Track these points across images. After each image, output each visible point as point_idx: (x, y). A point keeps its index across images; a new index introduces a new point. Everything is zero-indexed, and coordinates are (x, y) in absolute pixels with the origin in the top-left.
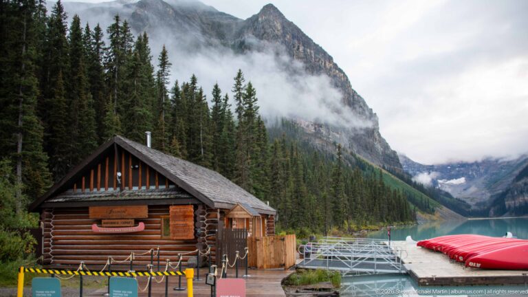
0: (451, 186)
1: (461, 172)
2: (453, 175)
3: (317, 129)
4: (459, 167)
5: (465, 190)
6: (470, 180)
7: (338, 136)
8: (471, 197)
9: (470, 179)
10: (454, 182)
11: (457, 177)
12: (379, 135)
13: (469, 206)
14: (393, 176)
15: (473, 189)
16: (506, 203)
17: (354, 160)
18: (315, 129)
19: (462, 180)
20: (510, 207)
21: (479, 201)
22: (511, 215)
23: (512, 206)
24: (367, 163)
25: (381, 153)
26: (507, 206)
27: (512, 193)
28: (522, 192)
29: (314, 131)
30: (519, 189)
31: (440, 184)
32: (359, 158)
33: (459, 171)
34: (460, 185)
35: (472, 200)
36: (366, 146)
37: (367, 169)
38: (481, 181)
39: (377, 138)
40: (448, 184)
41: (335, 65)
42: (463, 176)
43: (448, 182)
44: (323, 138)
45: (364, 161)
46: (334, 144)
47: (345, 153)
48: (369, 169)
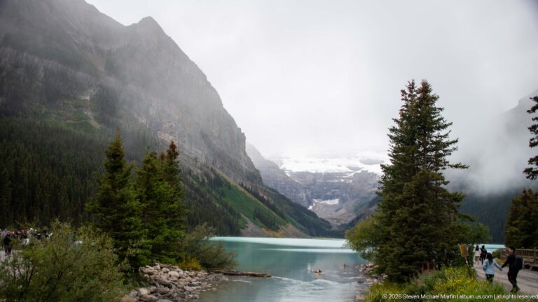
0: (326, 206)
1: (336, 194)
2: (328, 196)
4: (334, 189)
5: (337, 211)
6: (344, 202)
7: (200, 152)
8: (339, 218)
9: (343, 200)
10: (329, 202)
11: (331, 198)
12: (245, 153)
13: (330, 227)
14: (248, 194)
15: (342, 211)
17: (212, 176)
19: (336, 201)
21: (343, 222)
24: (226, 180)
25: (244, 171)
31: (316, 203)
32: (219, 174)
33: (333, 193)
34: (334, 206)
35: (338, 220)
36: (230, 163)
37: (224, 185)
38: (351, 203)
39: (243, 156)
40: (322, 204)
41: (208, 84)
42: (337, 198)
43: (323, 202)
44: (185, 152)
45: (223, 177)
46: (196, 159)
47: (205, 169)
48: (226, 185)
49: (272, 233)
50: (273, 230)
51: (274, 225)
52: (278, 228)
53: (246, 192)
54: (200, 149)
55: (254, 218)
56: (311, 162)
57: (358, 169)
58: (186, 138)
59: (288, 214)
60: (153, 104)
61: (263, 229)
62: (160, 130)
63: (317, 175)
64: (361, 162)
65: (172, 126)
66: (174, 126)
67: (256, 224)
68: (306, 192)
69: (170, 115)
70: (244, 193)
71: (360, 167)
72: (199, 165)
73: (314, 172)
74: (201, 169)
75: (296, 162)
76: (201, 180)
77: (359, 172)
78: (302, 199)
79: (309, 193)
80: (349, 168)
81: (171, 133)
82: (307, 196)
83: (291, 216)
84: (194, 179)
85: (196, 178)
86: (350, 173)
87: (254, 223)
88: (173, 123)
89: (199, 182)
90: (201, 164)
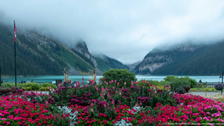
17: (55, 45)
20: (141, 71)
23: (142, 70)
26: (140, 70)
27: (142, 64)
28: (146, 64)
30: (145, 62)
45: (61, 46)
46: (45, 37)
47: (50, 42)
48: (62, 50)
49: (84, 73)
50: (85, 72)
51: (86, 69)
52: (88, 71)
53: (74, 53)
55: (75, 66)
59: (106, 63)
61: (80, 72)
67: (76, 69)
70: (72, 53)
72: (46, 39)
74: (47, 42)
76: (46, 47)
83: (107, 65)
84: (41, 47)
85: (43, 46)
87: (75, 69)
89: (44, 48)
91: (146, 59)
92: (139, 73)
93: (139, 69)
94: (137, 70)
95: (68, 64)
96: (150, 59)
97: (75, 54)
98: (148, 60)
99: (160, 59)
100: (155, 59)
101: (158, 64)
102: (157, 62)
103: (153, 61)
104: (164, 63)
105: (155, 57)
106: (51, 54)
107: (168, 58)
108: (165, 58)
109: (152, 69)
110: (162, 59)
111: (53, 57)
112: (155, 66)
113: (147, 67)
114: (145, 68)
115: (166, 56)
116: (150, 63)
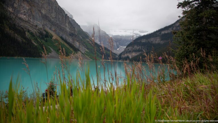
3: (29, 19)
4: (128, 42)
7: (39, 23)
16: (122, 56)
17: (44, 33)
18: (28, 19)
22: (122, 60)
23: (123, 57)
25: (69, 32)
27: (124, 52)
28: (127, 53)
29: (27, 20)
30: (126, 51)
31: (120, 47)
36: (61, 29)
40: (123, 48)
44: (31, 23)
45: (51, 34)
46: (36, 26)
47: (41, 30)
48: (50, 37)
51: (67, 53)
52: (68, 55)
54: (39, 22)
56: (120, 32)
57: (138, 34)
58: (31, 17)
60: (16, 2)
61: (60, 56)
62: (19, 13)
63: (122, 36)
64: (139, 32)
65: (25, 11)
66: (26, 11)
68: (116, 43)
69: (24, 7)
71: (139, 33)
72: (37, 28)
73: (121, 35)
74: (38, 30)
75: (115, 31)
77: (138, 35)
78: (115, 46)
79: (118, 43)
80: (135, 34)
81: (25, 15)
82: (117, 45)
84: (30, 34)
86: (135, 36)
88: (25, 10)
89: (32, 35)
90: (39, 28)
91: (127, 49)
92: (121, 60)
93: (121, 57)
94: (120, 57)
95: (51, 48)
96: (130, 49)
97: (61, 41)
98: (128, 49)
99: (137, 49)
100: (134, 49)
101: (136, 53)
102: (135, 51)
103: (132, 50)
104: (140, 53)
105: (133, 47)
106: (37, 39)
107: (143, 49)
108: (142, 48)
109: (131, 56)
110: (139, 49)
111: (38, 42)
112: (134, 54)
113: (128, 55)
114: (126, 55)
115: (142, 47)
116: (130, 52)
